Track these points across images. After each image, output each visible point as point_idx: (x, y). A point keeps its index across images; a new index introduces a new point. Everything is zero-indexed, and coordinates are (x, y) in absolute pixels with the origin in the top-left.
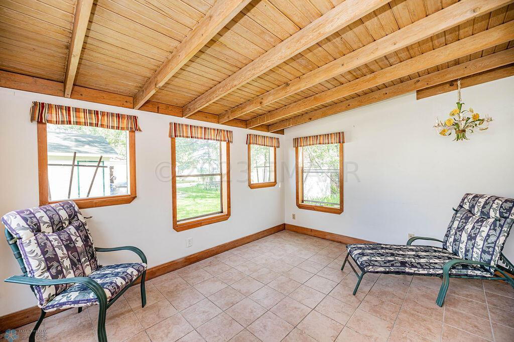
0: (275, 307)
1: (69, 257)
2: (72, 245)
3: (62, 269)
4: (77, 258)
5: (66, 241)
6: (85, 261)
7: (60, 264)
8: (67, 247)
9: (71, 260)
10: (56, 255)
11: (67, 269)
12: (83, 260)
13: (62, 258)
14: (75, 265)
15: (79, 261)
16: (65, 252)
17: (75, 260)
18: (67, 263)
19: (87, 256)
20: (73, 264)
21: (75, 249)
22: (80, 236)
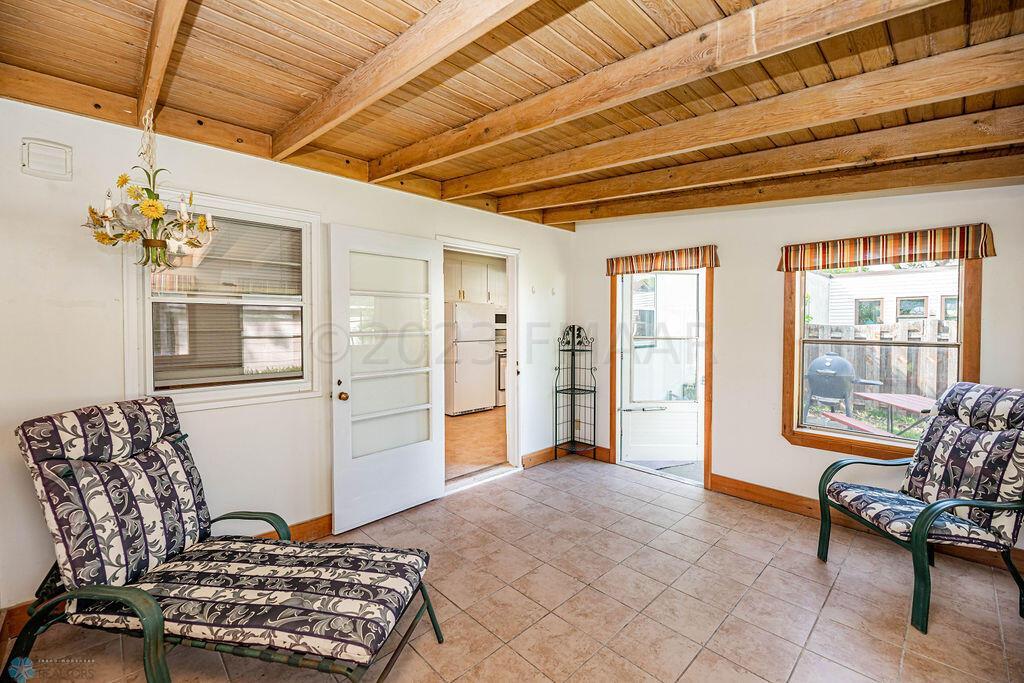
0: (629, 619)
1: (946, 466)
2: (963, 455)
3: (928, 471)
4: (957, 476)
5: (962, 444)
6: (965, 493)
7: (930, 465)
8: (955, 452)
9: (946, 471)
10: (934, 450)
11: (933, 477)
12: (964, 488)
13: (938, 459)
14: (948, 484)
15: (958, 484)
16: (947, 455)
17: (952, 478)
18: (939, 470)
19: (976, 490)
20: (946, 478)
21: (962, 463)
22: (990, 453)
